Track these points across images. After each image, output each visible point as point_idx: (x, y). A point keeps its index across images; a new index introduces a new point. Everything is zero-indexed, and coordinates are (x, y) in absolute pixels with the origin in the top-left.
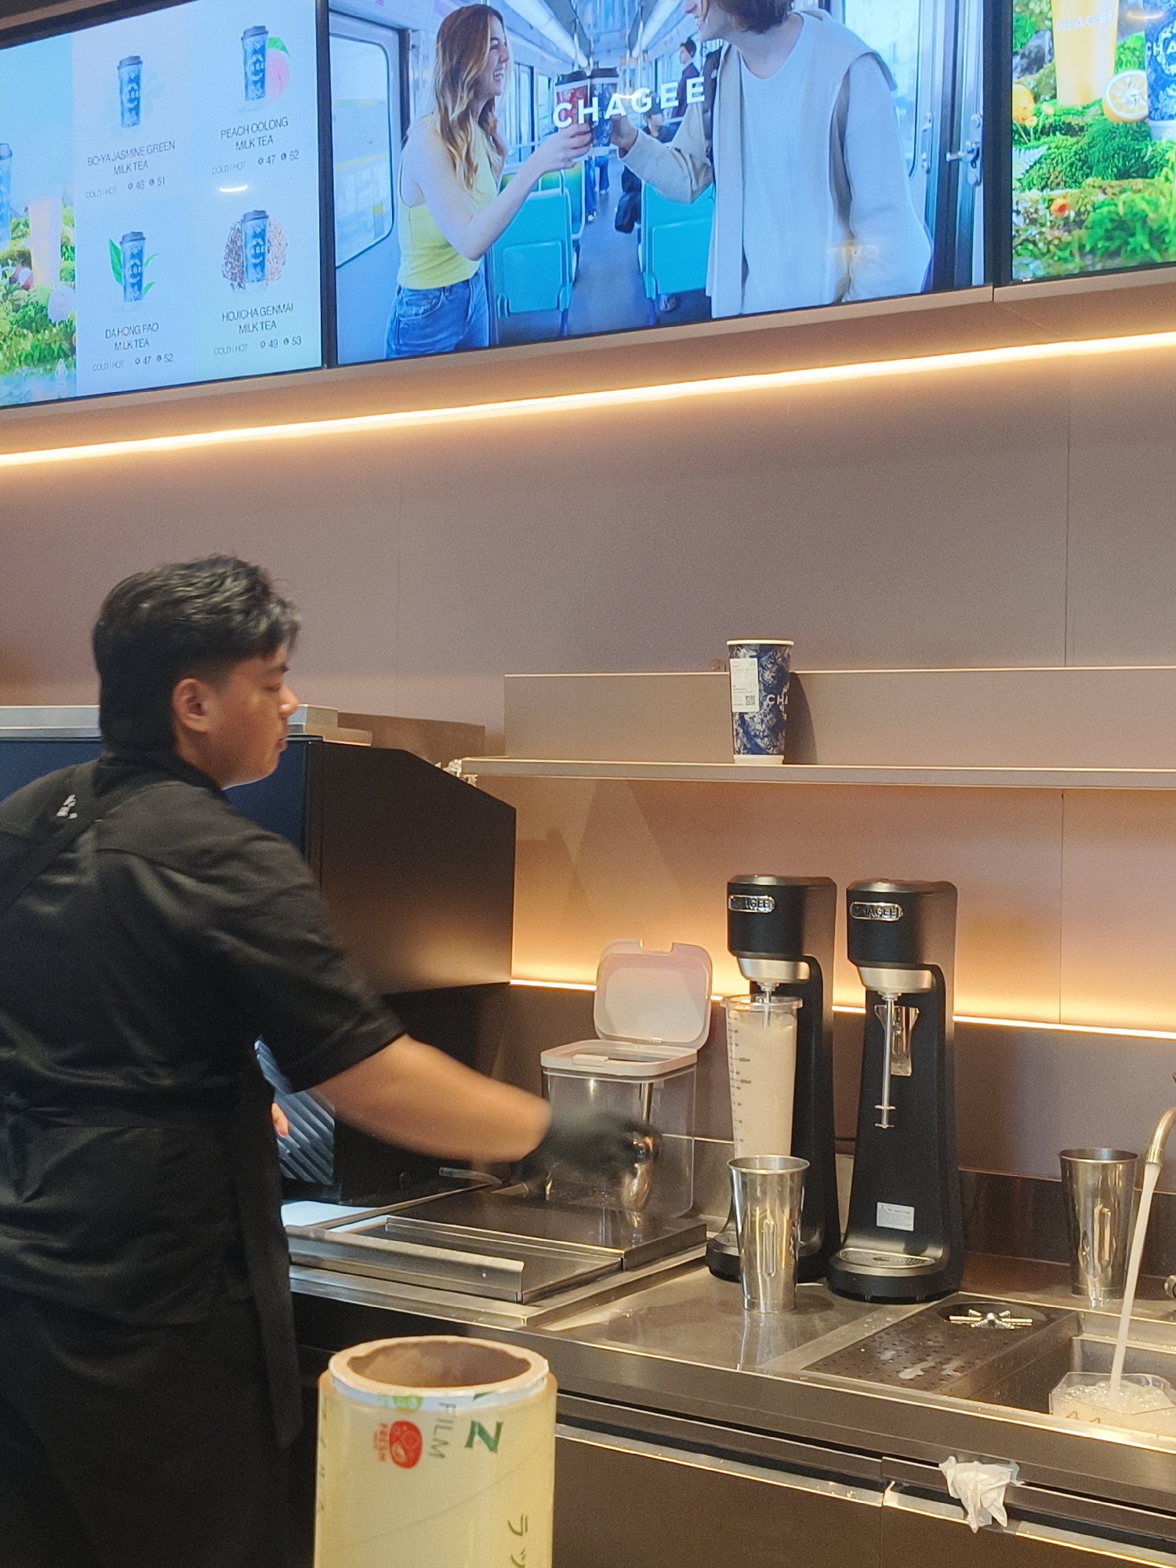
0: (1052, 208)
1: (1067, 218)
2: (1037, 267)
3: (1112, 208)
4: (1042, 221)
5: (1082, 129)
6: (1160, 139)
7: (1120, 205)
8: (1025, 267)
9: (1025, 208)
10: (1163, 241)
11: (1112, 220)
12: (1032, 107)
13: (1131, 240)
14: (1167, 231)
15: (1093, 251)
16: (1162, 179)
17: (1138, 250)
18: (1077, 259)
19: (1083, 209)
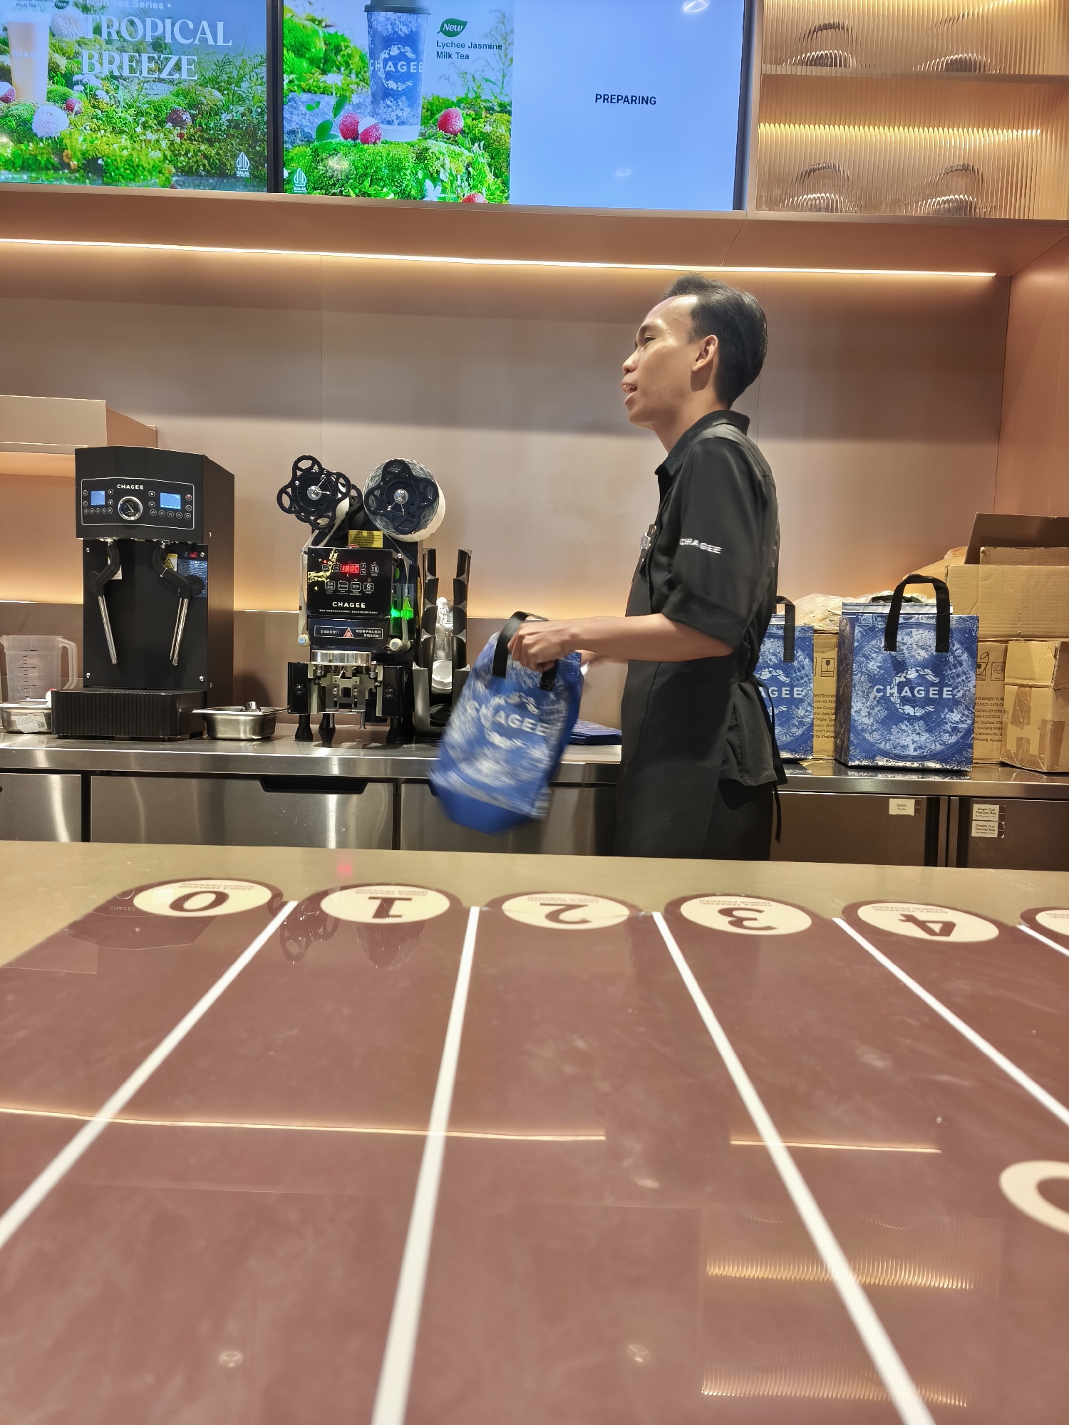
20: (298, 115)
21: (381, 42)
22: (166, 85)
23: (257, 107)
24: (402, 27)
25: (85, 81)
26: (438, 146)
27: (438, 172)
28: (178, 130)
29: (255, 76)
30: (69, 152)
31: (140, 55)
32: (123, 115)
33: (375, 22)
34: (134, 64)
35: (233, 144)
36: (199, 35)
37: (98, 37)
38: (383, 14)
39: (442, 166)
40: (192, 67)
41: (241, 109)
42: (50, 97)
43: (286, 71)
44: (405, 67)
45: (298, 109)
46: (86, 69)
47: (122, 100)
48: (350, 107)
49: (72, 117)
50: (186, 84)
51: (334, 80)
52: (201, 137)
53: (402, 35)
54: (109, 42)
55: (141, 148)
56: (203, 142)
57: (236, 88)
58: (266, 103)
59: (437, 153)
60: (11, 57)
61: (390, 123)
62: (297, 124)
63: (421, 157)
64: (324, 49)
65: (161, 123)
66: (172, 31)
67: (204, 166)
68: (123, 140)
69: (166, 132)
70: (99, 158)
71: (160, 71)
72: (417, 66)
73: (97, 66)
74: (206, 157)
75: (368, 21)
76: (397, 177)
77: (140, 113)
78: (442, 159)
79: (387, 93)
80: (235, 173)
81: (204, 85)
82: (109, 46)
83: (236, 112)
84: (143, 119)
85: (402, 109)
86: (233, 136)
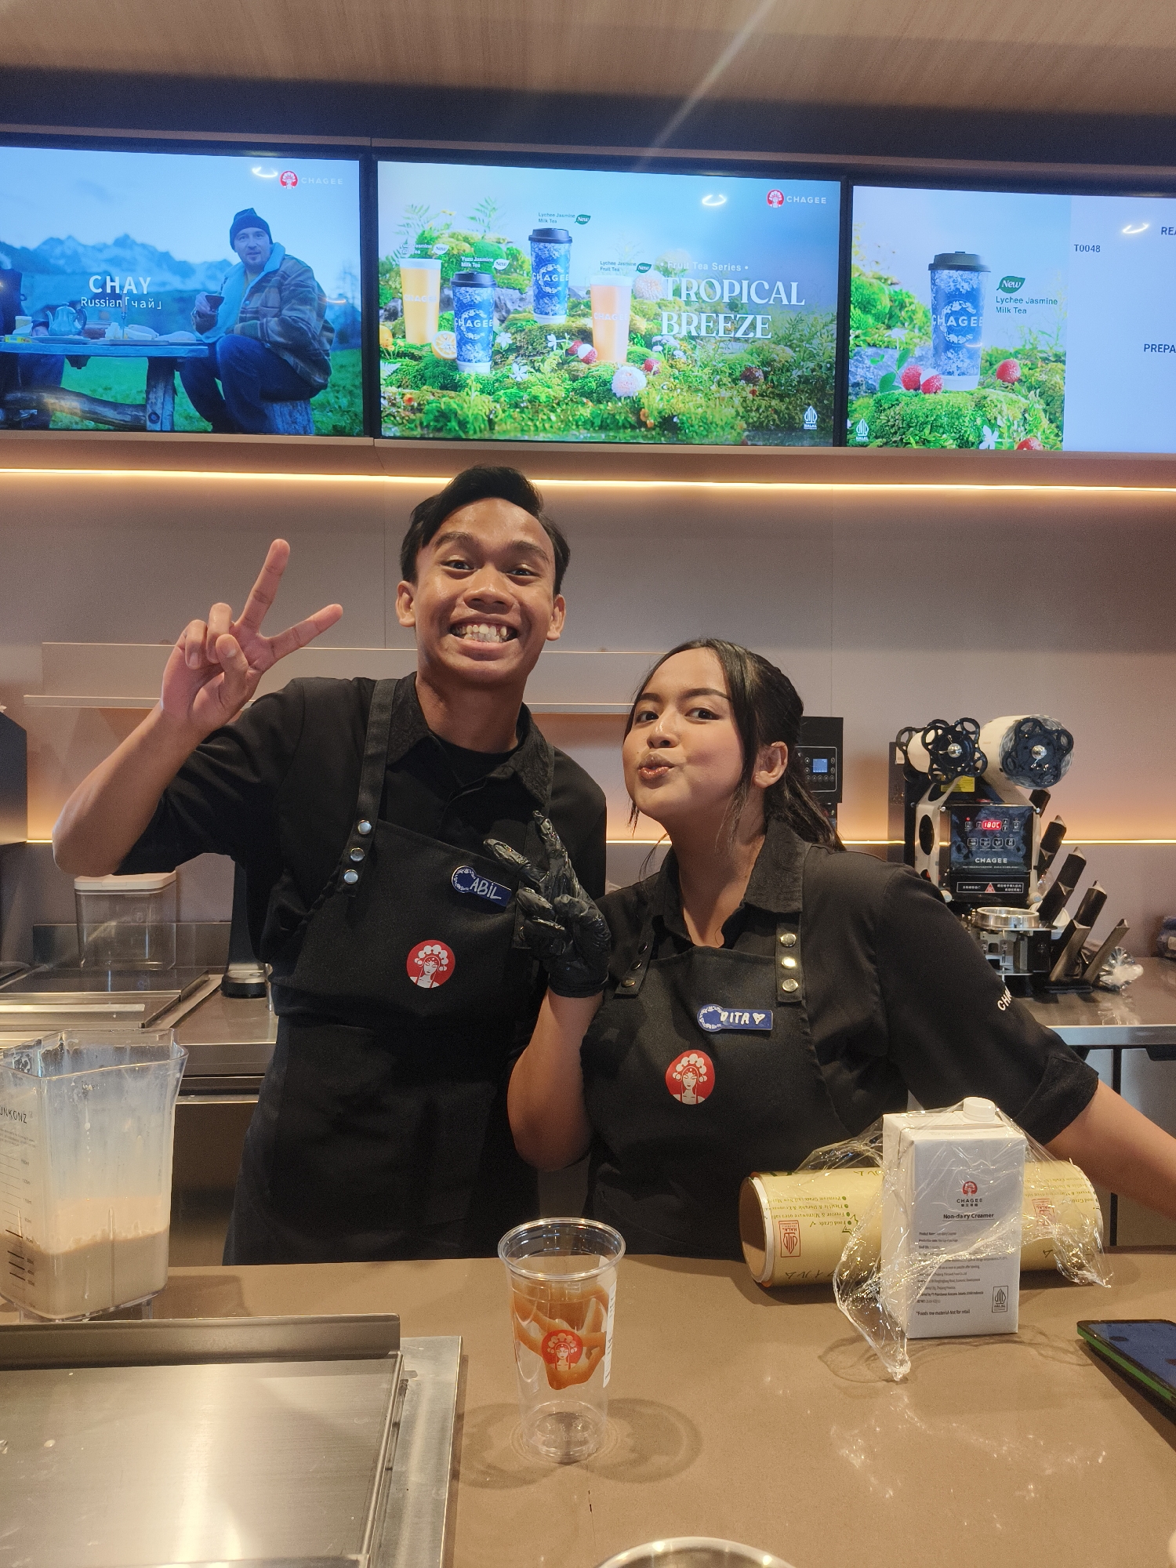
0: (405, 398)
1: (413, 406)
2: (396, 430)
3: (438, 405)
4: (399, 405)
5: (420, 358)
6: (464, 372)
7: (442, 404)
8: (389, 429)
9: (389, 396)
10: (466, 427)
11: (438, 411)
12: (391, 340)
13: (448, 424)
14: (468, 422)
15: (428, 426)
16: (465, 394)
17: (453, 429)
18: (419, 429)
19: (422, 402)
20: (863, 368)
21: (943, 298)
22: (741, 344)
23: (827, 363)
24: (963, 284)
25: (664, 341)
26: (996, 394)
27: (995, 418)
28: (751, 387)
29: (826, 334)
30: (645, 410)
31: (717, 316)
32: (700, 374)
33: (937, 281)
34: (711, 324)
35: (801, 399)
36: (774, 295)
37: (678, 298)
38: (946, 272)
39: (999, 413)
40: (767, 326)
41: (811, 365)
42: (631, 358)
43: (853, 327)
44: (966, 322)
45: (864, 363)
46: (665, 331)
47: (698, 359)
48: (913, 360)
49: (651, 377)
50: (760, 342)
51: (898, 335)
52: (772, 393)
53: (964, 292)
54: (688, 303)
55: (716, 405)
56: (774, 398)
57: (808, 346)
58: (835, 359)
59: (996, 403)
60: (593, 319)
61: (950, 373)
62: (862, 376)
63: (979, 405)
64: (889, 306)
65: (735, 381)
66: (749, 292)
67: (774, 420)
68: (698, 398)
69: (740, 390)
70: (675, 416)
71: (736, 332)
72: (978, 320)
73: (676, 328)
74: (776, 412)
75: (932, 279)
76: (956, 424)
77: (716, 372)
78: (999, 406)
79: (949, 346)
80: (803, 426)
81: (778, 343)
82: (688, 308)
83: (807, 368)
84: (718, 377)
85: (962, 361)
86: (803, 391)
